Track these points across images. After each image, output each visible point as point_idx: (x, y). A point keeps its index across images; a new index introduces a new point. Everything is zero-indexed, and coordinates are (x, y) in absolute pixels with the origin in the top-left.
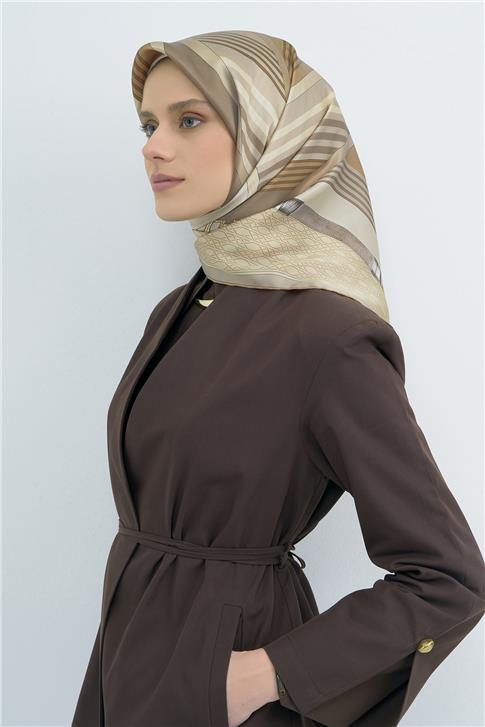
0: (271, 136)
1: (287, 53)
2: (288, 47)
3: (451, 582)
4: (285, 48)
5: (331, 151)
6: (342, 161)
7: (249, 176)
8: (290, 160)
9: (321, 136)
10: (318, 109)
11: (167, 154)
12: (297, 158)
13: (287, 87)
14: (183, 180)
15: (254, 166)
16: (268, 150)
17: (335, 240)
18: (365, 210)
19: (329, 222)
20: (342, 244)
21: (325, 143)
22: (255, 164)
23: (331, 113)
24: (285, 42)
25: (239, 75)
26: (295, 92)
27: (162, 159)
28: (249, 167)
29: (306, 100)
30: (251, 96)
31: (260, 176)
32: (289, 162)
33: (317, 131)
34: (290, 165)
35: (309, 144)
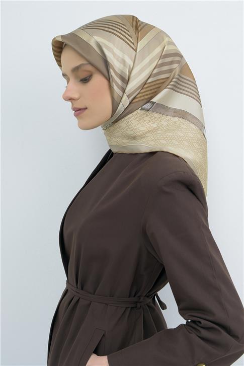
0: (130, 73)
1: (135, 23)
2: (135, 19)
3: (219, 331)
4: (133, 21)
5: (171, 71)
6: (178, 75)
7: (122, 98)
8: (145, 83)
9: (162, 65)
10: (158, 50)
11: (76, 96)
12: (149, 81)
13: (135, 44)
14: (87, 108)
15: (124, 92)
16: (130, 81)
17: (180, 119)
18: (196, 98)
19: (175, 109)
20: (184, 120)
21: (165, 68)
22: (124, 90)
23: (166, 51)
24: (133, 16)
25: (105, 45)
26: (141, 45)
27: (73, 99)
28: (120, 93)
29: (149, 48)
30: (114, 54)
31: (128, 96)
32: (145, 84)
33: (159, 63)
34: (146, 86)
35: (155, 71)
